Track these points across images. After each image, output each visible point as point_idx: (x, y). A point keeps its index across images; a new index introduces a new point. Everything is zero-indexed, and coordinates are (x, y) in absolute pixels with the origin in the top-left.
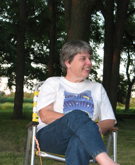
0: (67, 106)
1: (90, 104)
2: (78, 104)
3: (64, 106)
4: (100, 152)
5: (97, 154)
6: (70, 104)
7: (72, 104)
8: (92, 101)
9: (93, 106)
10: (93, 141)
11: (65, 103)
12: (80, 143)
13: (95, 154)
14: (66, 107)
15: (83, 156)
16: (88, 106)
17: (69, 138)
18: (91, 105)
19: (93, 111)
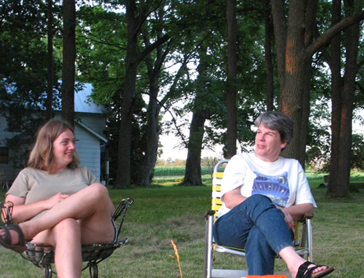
0: (256, 188)
1: (285, 189)
2: (270, 188)
3: (253, 188)
4: (285, 246)
5: (281, 248)
6: (261, 187)
7: (263, 187)
8: (288, 185)
9: (288, 191)
10: (276, 233)
11: (254, 185)
12: (261, 235)
13: (278, 248)
14: (255, 190)
15: (265, 251)
16: (283, 191)
17: (250, 229)
18: (287, 191)
19: (288, 198)
